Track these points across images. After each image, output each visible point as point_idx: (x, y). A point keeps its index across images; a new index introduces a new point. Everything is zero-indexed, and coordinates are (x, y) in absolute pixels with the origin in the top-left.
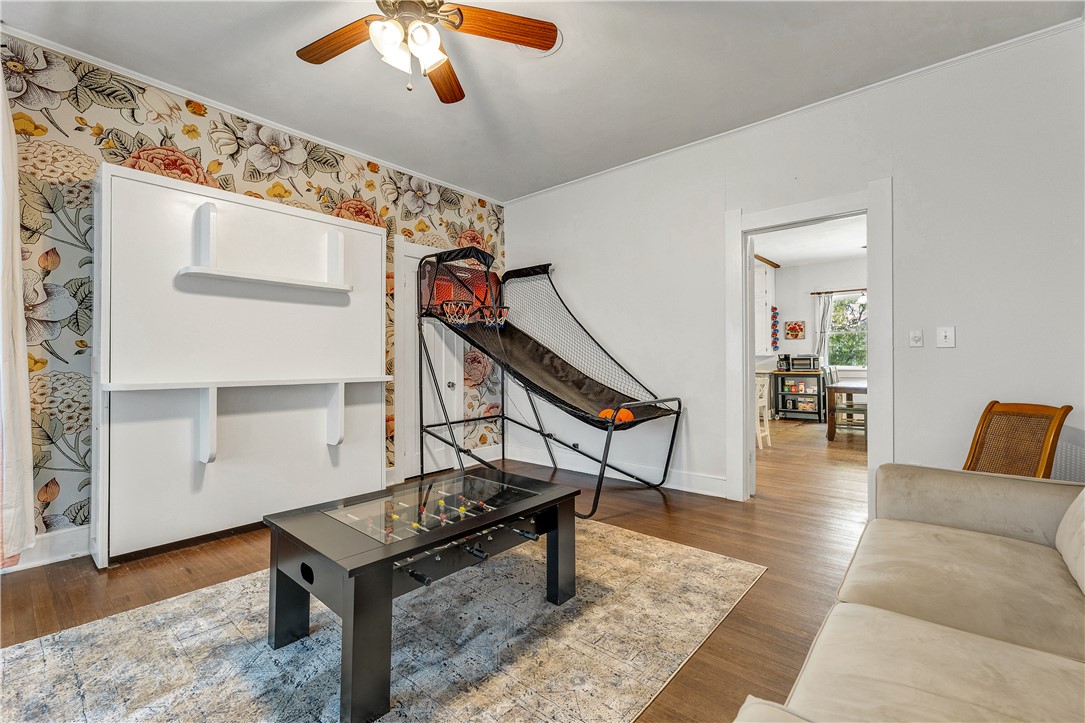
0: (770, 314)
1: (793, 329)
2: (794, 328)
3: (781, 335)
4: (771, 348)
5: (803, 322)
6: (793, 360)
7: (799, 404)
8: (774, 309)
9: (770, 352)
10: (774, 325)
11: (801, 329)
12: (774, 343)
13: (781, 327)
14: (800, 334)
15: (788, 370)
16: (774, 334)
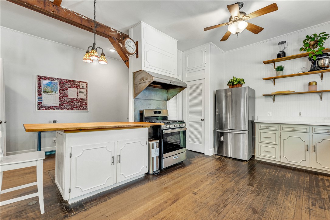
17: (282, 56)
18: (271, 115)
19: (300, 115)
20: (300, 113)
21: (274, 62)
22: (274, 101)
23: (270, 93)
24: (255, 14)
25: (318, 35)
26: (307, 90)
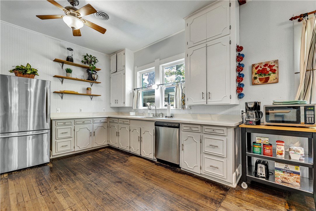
0: (235, 54)
1: (262, 72)
2: (264, 70)
3: (247, 81)
4: (235, 95)
5: (276, 62)
6: (267, 108)
7: (277, 172)
8: (239, 49)
9: (234, 100)
10: (240, 68)
11: (274, 71)
12: (240, 88)
13: (246, 72)
14: (272, 76)
15: (258, 123)
16: (240, 78)
17: (70, 60)
18: (59, 112)
19: (81, 111)
20: (81, 110)
21: (63, 63)
22: (62, 98)
23: (58, 91)
24: (90, 24)
25: (92, 57)
26: (85, 93)
